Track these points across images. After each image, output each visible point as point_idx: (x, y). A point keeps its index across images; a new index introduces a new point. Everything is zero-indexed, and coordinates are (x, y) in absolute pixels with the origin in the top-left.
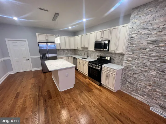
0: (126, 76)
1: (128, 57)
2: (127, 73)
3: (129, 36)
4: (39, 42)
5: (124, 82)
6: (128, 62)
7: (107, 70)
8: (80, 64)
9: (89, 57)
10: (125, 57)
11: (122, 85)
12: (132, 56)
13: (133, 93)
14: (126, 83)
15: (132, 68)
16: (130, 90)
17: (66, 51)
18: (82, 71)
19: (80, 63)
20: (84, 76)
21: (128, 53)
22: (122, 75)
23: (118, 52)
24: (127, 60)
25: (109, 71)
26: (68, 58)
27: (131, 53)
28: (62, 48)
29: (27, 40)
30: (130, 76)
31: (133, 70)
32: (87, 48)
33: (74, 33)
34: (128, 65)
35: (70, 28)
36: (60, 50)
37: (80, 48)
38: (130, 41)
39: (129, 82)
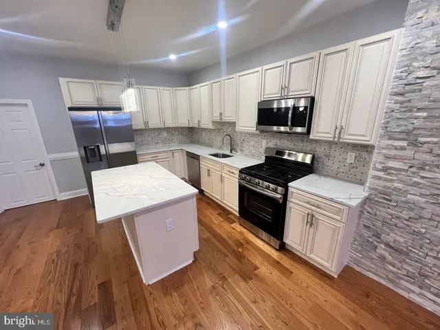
0: (379, 224)
1: (388, 157)
2: (383, 212)
3: (396, 77)
4: (71, 109)
5: (368, 241)
6: (389, 174)
7: (308, 203)
8: (209, 175)
9: (238, 150)
10: (376, 158)
11: (360, 252)
12: (409, 153)
13: (402, 282)
14: (376, 247)
15: (404, 199)
16: (391, 271)
17: (165, 134)
18: (219, 198)
19: (209, 170)
20: (224, 212)
21: (391, 142)
22: (360, 217)
23: (347, 138)
24: (385, 169)
25: (318, 207)
26: (170, 154)
27: (404, 144)
28: (151, 126)
29: (29, 102)
30: (396, 226)
31: (411, 206)
32: (233, 124)
33: (188, 76)
34: (388, 184)
35: (173, 57)
36: (146, 130)
37: (207, 123)
38: (400, 98)
39: (388, 245)
